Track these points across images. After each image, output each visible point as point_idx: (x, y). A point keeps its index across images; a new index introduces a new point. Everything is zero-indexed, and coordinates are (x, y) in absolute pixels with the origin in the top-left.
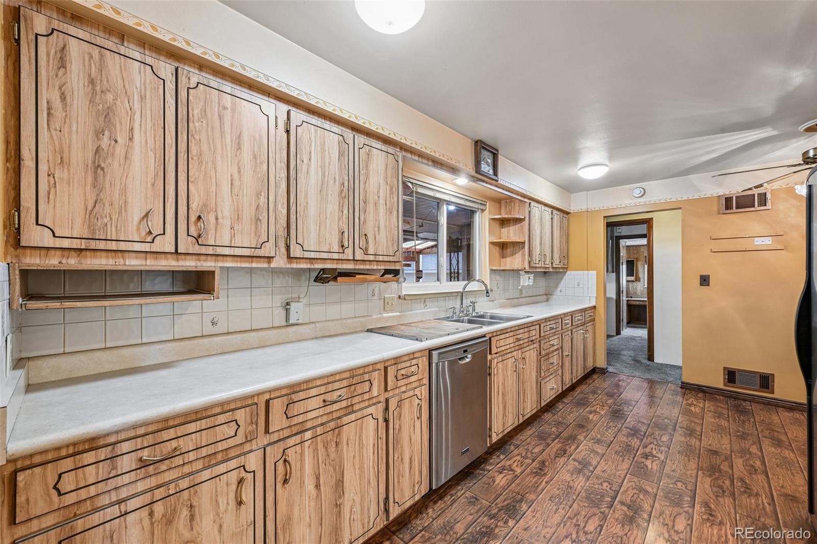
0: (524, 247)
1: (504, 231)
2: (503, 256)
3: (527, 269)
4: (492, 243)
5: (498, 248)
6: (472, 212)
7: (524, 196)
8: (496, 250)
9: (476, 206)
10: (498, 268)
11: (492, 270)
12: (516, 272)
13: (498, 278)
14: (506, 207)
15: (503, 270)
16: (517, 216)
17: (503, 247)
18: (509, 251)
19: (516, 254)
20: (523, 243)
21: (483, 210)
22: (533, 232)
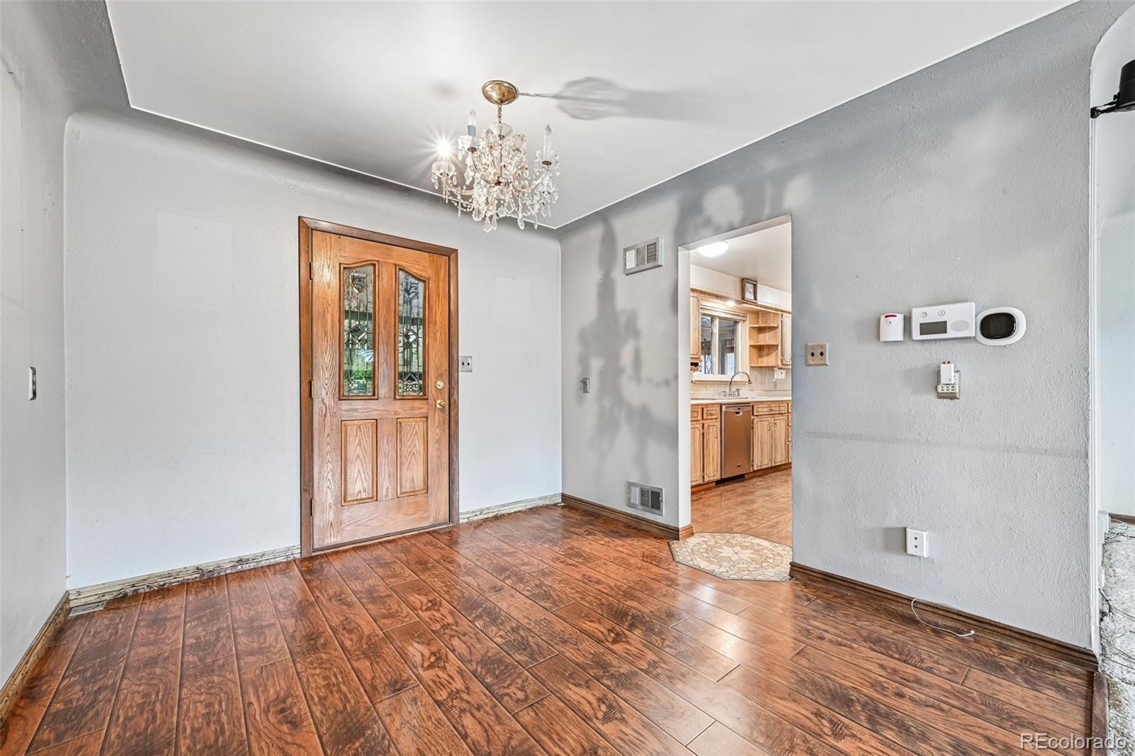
0: (777, 349)
1: (761, 336)
2: (760, 356)
3: (780, 366)
4: (751, 346)
5: (756, 350)
6: (736, 322)
7: (777, 310)
8: (755, 352)
9: (739, 318)
10: (756, 365)
11: (751, 367)
12: (771, 369)
13: (756, 373)
14: (762, 318)
15: (760, 367)
16: (772, 325)
17: (760, 349)
18: (765, 352)
19: (770, 354)
20: (777, 346)
21: (744, 321)
22: (785, 337)
